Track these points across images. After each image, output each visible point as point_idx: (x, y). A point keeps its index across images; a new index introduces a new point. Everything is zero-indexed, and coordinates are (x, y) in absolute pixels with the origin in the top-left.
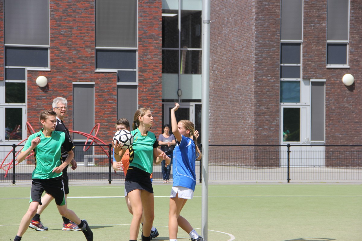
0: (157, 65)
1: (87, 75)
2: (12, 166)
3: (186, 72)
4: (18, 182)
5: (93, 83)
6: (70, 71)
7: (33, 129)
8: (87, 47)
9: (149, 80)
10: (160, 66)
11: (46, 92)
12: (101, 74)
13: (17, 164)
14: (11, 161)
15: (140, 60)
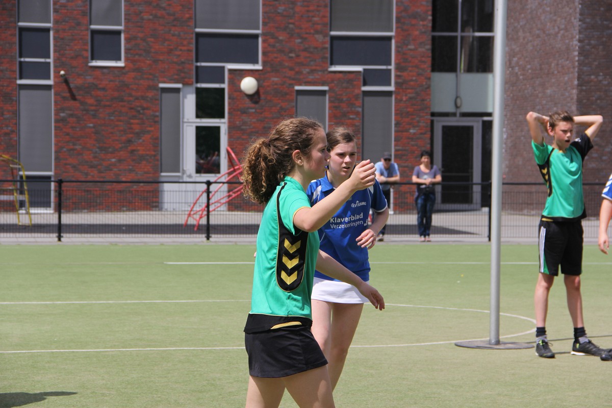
0: (423, 59)
1: (317, 76)
2: (205, 213)
3: (469, 69)
4: (215, 238)
5: (326, 88)
6: (291, 69)
7: (237, 158)
8: (317, 32)
9: (412, 83)
10: (429, 61)
11: (256, 102)
12: (338, 75)
13: (212, 211)
14: (204, 205)
15: (397, 52)
